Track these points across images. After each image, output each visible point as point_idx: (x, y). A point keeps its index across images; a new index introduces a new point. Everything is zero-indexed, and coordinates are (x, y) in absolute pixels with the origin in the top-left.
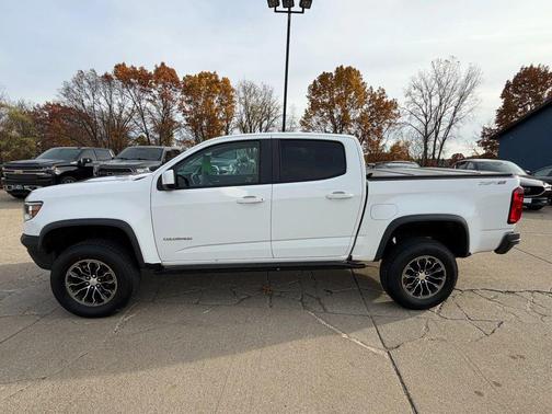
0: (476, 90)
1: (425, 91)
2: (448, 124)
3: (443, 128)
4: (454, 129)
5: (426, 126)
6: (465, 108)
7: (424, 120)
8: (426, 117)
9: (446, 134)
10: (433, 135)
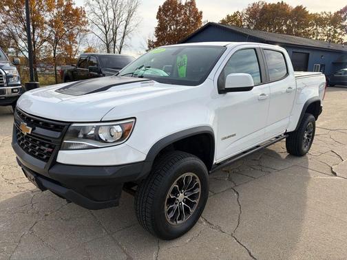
0: (138, 9)
1: (101, 3)
2: (122, 35)
3: (119, 37)
4: (127, 40)
5: (106, 35)
6: (132, 23)
7: (104, 29)
8: (105, 27)
9: (122, 43)
10: (112, 43)
